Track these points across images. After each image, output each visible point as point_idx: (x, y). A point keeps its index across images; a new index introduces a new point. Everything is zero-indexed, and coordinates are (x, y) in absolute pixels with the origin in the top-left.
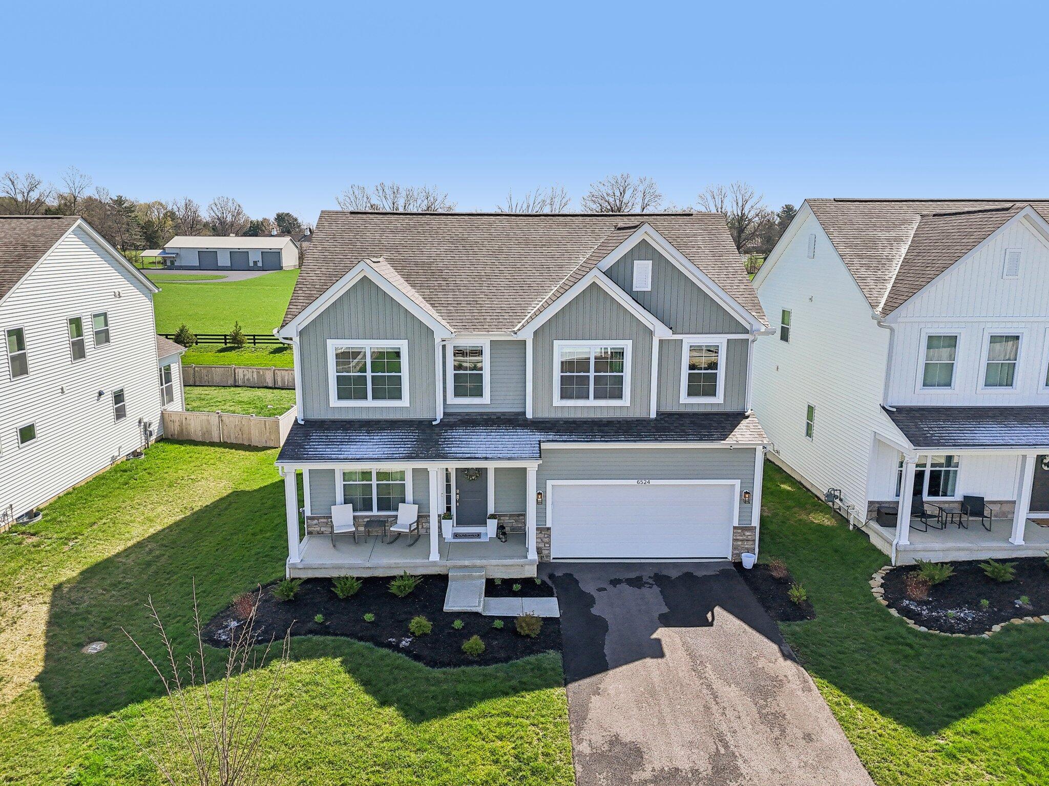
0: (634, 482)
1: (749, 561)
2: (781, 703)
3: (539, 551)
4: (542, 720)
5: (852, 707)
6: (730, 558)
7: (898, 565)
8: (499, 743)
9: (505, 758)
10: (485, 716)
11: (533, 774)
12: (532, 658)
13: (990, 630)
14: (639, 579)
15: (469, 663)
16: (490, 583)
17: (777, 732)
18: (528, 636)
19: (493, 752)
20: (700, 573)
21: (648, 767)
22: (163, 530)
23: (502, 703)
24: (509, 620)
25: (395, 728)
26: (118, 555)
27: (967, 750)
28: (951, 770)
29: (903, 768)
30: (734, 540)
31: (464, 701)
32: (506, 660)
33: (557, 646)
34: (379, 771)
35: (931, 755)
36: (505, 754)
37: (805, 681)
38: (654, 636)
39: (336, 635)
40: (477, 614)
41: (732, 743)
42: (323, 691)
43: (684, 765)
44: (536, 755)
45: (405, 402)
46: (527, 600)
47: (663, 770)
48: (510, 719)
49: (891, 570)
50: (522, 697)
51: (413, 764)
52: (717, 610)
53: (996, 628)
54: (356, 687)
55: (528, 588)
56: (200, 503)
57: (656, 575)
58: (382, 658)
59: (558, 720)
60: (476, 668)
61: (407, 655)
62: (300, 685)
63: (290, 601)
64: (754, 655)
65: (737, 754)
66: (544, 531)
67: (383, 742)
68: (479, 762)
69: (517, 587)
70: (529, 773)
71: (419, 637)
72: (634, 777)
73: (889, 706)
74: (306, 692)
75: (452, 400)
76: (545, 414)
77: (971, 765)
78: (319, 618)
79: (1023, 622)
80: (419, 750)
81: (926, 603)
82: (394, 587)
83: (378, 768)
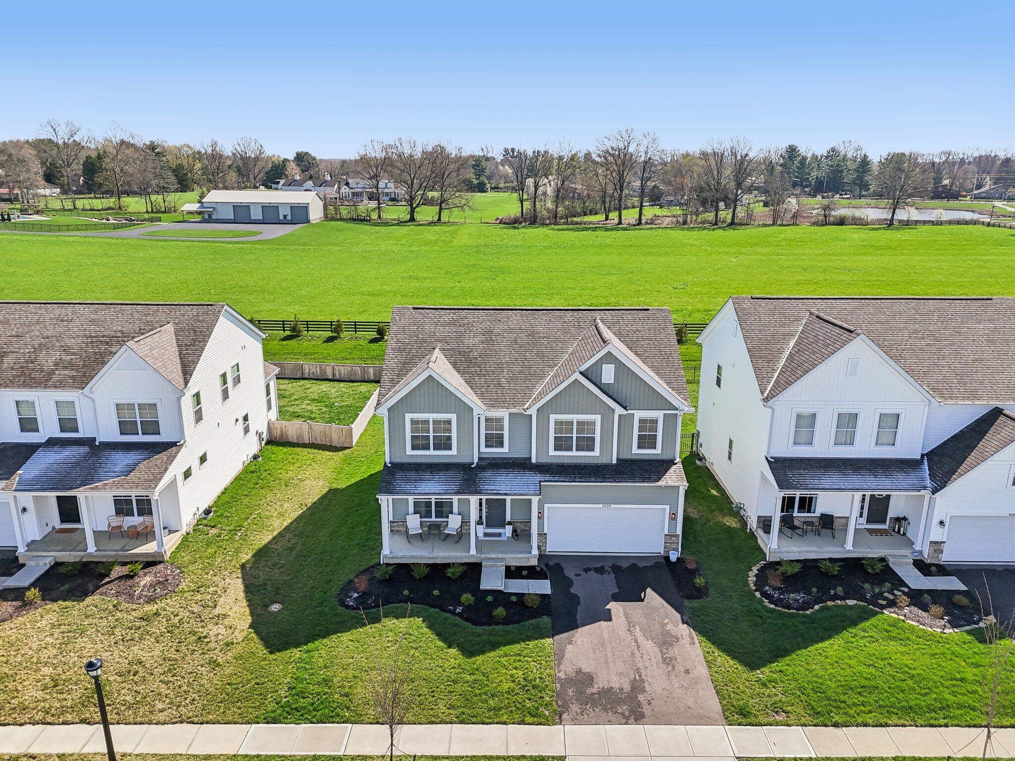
0: (601, 506)
1: (673, 557)
2: (674, 651)
3: (539, 548)
4: (539, 658)
5: (716, 654)
6: (662, 553)
7: (770, 560)
8: (515, 671)
9: (518, 679)
10: (507, 656)
11: (533, 689)
12: (533, 621)
13: (812, 608)
14: (603, 567)
15: (497, 623)
16: (508, 568)
17: (670, 668)
18: (531, 607)
19: (512, 676)
20: (642, 564)
21: (596, 686)
22: (292, 523)
23: (516, 648)
24: (520, 596)
25: (457, 662)
26: (270, 542)
27: (775, 681)
28: (762, 691)
29: (736, 690)
30: (665, 543)
31: (494, 646)
32: (519, 622)
33: (549, 614)
34: (451, 685)
35: (753, 683)
36: (518, 677)
37: (693, 638)
38: (607, 607)
39: (418, 604)
40: (500, 591)
41: (643, 674)
42: (415, 639)
43: (615, 685)
44: (535, 678)
45: (454, 452)
46: (531, 582)
47: (604, 688)
48: (521, 658)
49: (764, 564)
50: (528, 645)
51: (469, 681)
52: (649, 590)
53: (817, 607)
54: (433, 636)
55: (532, 573)
56: (310, 501)
57: (613, 565)
58: (446, 619)
59: (548, 658)
60: (501, 626)
61: (460, 618)
62: (401, 634)
63: (386, 580)
64: (666, 622)
65: (645, 680)
66: (542, 535)
67: (451, 669)
68: (504, 681)
69: (525, 573)
70: (531, 688)
71: (467, 606)
72: (587, 691)
73: (737, 654)
74: (405, 639)
75: (483, 449)
76: (544, 460)
77: (773, 689)
78: (406, 592)
79: (833, 603)
80: (471, 674)
81: (779, 589)
82: (450, 572)
83: (450, 683)
